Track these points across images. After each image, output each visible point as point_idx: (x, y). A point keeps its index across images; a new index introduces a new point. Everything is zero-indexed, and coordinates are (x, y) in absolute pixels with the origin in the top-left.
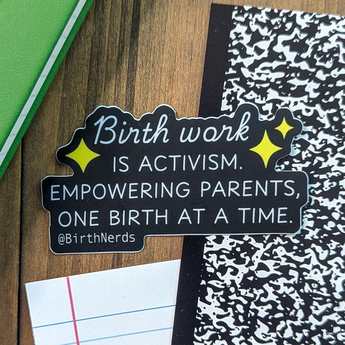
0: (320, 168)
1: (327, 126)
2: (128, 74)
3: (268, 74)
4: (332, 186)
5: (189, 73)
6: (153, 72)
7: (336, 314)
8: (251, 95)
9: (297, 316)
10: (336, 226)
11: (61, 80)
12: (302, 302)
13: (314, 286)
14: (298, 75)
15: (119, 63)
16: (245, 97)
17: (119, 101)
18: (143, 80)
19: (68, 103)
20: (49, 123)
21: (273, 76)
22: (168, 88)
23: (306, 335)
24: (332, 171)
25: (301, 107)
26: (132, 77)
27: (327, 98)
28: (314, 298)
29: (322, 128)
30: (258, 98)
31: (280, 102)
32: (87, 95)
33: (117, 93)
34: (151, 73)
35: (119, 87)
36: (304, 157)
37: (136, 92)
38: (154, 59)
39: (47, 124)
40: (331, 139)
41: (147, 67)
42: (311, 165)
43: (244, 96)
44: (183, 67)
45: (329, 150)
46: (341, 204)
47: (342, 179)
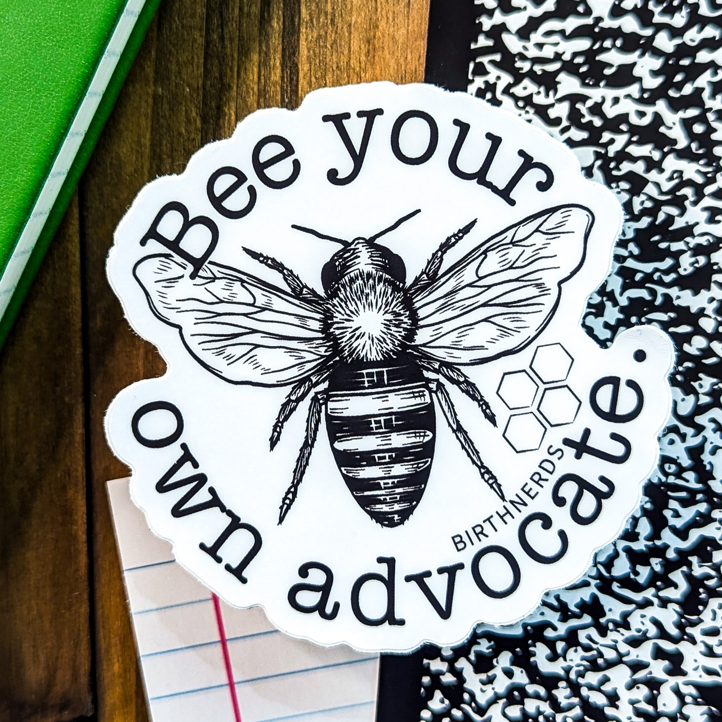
0: (670, 229)
1: (682, 143)
2: (283, 41)
3: (557, 44)
4: (696, 265)
5: (405, 32)
6: (333, 35)
7: (717, 524)
8: (525, 88)
9: (637, 530)
10: (709, 345)
11: (150, 61)
12: (646, 503)
13: (670, 468)
14: (619, 43)
15: (264, 20)
16: (513, 93)
17: (267, 96)
18: (314, 51)
19: (166, 106)
20: (132, 148)
21: (569, 48)
22: (366, 65)
23: (658, 568)
24: (696, 235)
25: (628, 107)
26: (292, 47)
27: (679, 86)
28: (669, 493)
29: (672, 149)
30: (539, 93)
31: (584, 99)
32: (204, 88)
33: (263, 81)
34: (328, 37)
35: (267, 69)
36: (637, 208)
37: (301, 75)
38: (334, 8)
39: (127, 151)
40: (691, 170)
41: (320, 25)
42: (652, 225)
43: (511, 91)
44: (394, 20)
45: (688, 191)
46: (718, 301)
47: (717, 249)
